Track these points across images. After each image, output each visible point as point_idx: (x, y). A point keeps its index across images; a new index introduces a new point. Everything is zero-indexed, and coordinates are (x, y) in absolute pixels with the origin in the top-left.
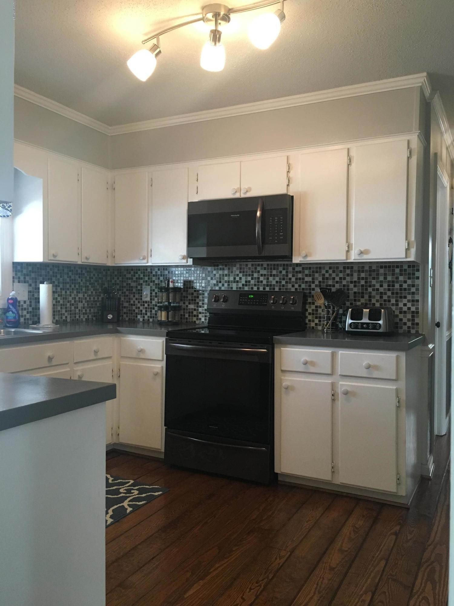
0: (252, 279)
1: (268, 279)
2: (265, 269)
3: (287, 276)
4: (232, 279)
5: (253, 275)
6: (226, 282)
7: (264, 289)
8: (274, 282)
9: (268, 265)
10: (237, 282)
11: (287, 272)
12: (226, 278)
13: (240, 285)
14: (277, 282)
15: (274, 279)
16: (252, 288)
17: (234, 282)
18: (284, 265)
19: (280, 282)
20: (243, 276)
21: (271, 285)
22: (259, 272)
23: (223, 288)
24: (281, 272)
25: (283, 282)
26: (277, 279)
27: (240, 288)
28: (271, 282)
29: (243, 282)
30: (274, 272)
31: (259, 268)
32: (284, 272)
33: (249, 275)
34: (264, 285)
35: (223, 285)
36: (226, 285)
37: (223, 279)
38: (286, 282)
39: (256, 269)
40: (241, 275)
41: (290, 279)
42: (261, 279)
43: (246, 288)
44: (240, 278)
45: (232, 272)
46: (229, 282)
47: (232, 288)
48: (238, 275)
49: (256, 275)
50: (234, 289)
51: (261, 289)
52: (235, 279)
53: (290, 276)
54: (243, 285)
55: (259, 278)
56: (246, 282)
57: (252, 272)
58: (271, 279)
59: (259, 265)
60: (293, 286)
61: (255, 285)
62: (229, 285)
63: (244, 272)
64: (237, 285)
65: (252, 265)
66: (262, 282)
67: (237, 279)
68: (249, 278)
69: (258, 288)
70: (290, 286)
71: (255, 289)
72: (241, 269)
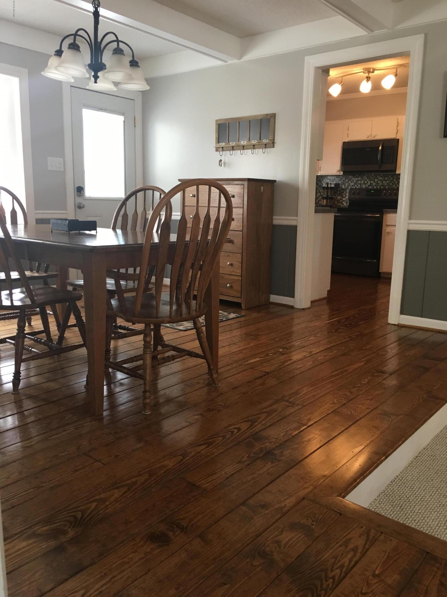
0: (374, 182)
1: (383, 182)
2: (381, 177)
3: (393, 180)
4: (362, 182)
5: (374, 180)
6: (359, 184)
7: (380, 187)
8: (386, 184)
9: (383, 175)
10: (366, 184)
11: (393, 179)
12: (359, 182)
13: (367, 186)
14: (387, 184)
15: (386, 182)
16: (374, 187)
17: (364, 184)
18: (392, 175)
19: (389, 184)
20: (369, 181)
21: (384, 186)
22: (378, 178)
23: (357, 187)
24: (390, 178)
25: (391, 184)
26: (388, 182)
27: (367, 187)
28: (384, 184)
29: (369, 184)
30: (386, 179)
31: (378, 176)
32: (392, 179)
33: (372, 180)
34: (380, 185)
35: (357, 186)
36: (359, 186)
37: (358, 182)
38: (393, 184)
39: (376, 177)
40: (368, 180)
41: (395, 182)
42: (379, 182)
43: (370, 187)
44: (367, 182)
45: (363, 179)
46: (361, 184)
47: (362, 187)
48: (366, 180)
49: (376, 180)
50: (364, 188)
51: (378, 188)
52: (364, 182)
53: (395, 180)
54: (369, 186)
55: (377, 182)
56: (370, 184)
57: (374, 178)
58: (384, 182)
59: (378, 175)
60: (396, 186)
61: (375, 186)
62: (361, 186)
63: (369, 179)
64: (365, 186)
65: (375, 175)
66: (379, 184)
67: (366, 182)
68: (372, 182)
69: (377, 187)
70: (394, 186)
71: (375, 187)
72: (368, 177)
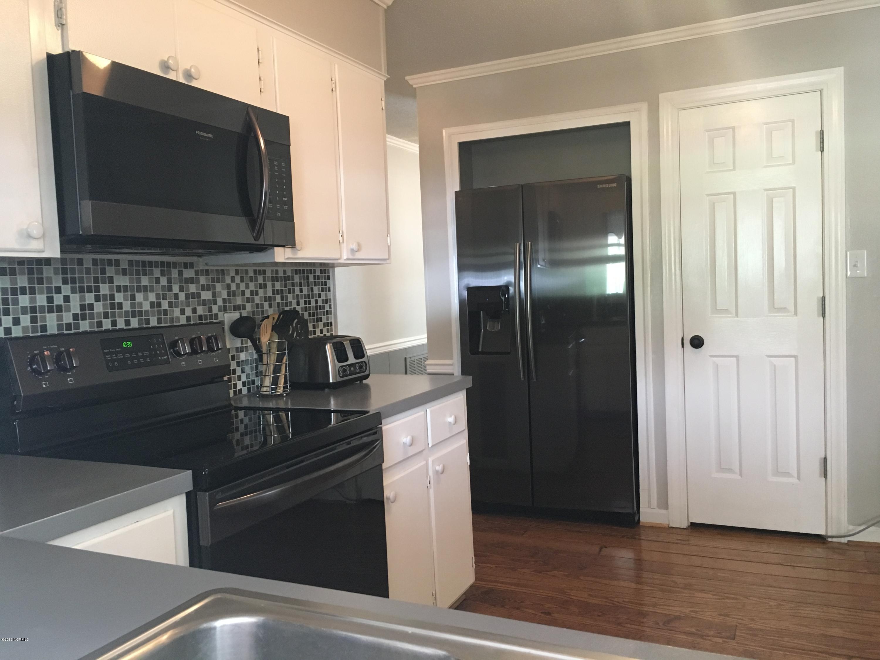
0: (97, 299)
1: (133, 297)
2: (124, 272)
3: (170, 289)
4: (41, 300)
5: (97, 289)
6: (24, 311)
7: (128, 323)
8: (146, 306)
9: (130, 263)
10: (59, 309)
11: (169, 281)
12: (24, 300)
13: (68, 318)
14: (152, 304)
15: (146, 298)
16: (100, 324)
17: (51, 311)
18: (163, 264)
19: (159, 305)
20: (73, 291)
21: (140, 313)
22: (111, 280)
23: (17, 332)
24: (158, 281)
25: (165, 305)
26: (152, 297)
27: (69, 326)
28: (140, 304)
29: (75, 307)
30: (145, 281)
31: (110, 271)
32: (164, 281)
33: (90, 291)
34: (127, 312)
35: (16, 322)
36: (26, 320)
37: (16, 302)
38: (171, 305)
39: (103, 272)
40: (66, 289)
41: (176, 296)
42: (119, 297)
43: (85, 326)
44: (67, 299)
45: (40, 281)
46: (33, 310)
47: (44, 328)
48: (58, 290)
49: (105, 289)
50: (53, 329)
51: (121, 324)
52: (50, 300)
53: (176, 289)
54: (75, 317)
55: (112, 297)
56: (83, 307)
57: (96, 280)
58: (139, 297)
59: (110, 263)
60: (183, 312)
61: (106, 315)
62: (34, 320)
63: (73, 281)
64: (60, 318)
65: (95, 262)
66: (120, 306)
67: (58, 300)
68: (90, 298)
69: (114, 323)
70: (177, 312)
71: (107, 325)
72: (64, 271)
